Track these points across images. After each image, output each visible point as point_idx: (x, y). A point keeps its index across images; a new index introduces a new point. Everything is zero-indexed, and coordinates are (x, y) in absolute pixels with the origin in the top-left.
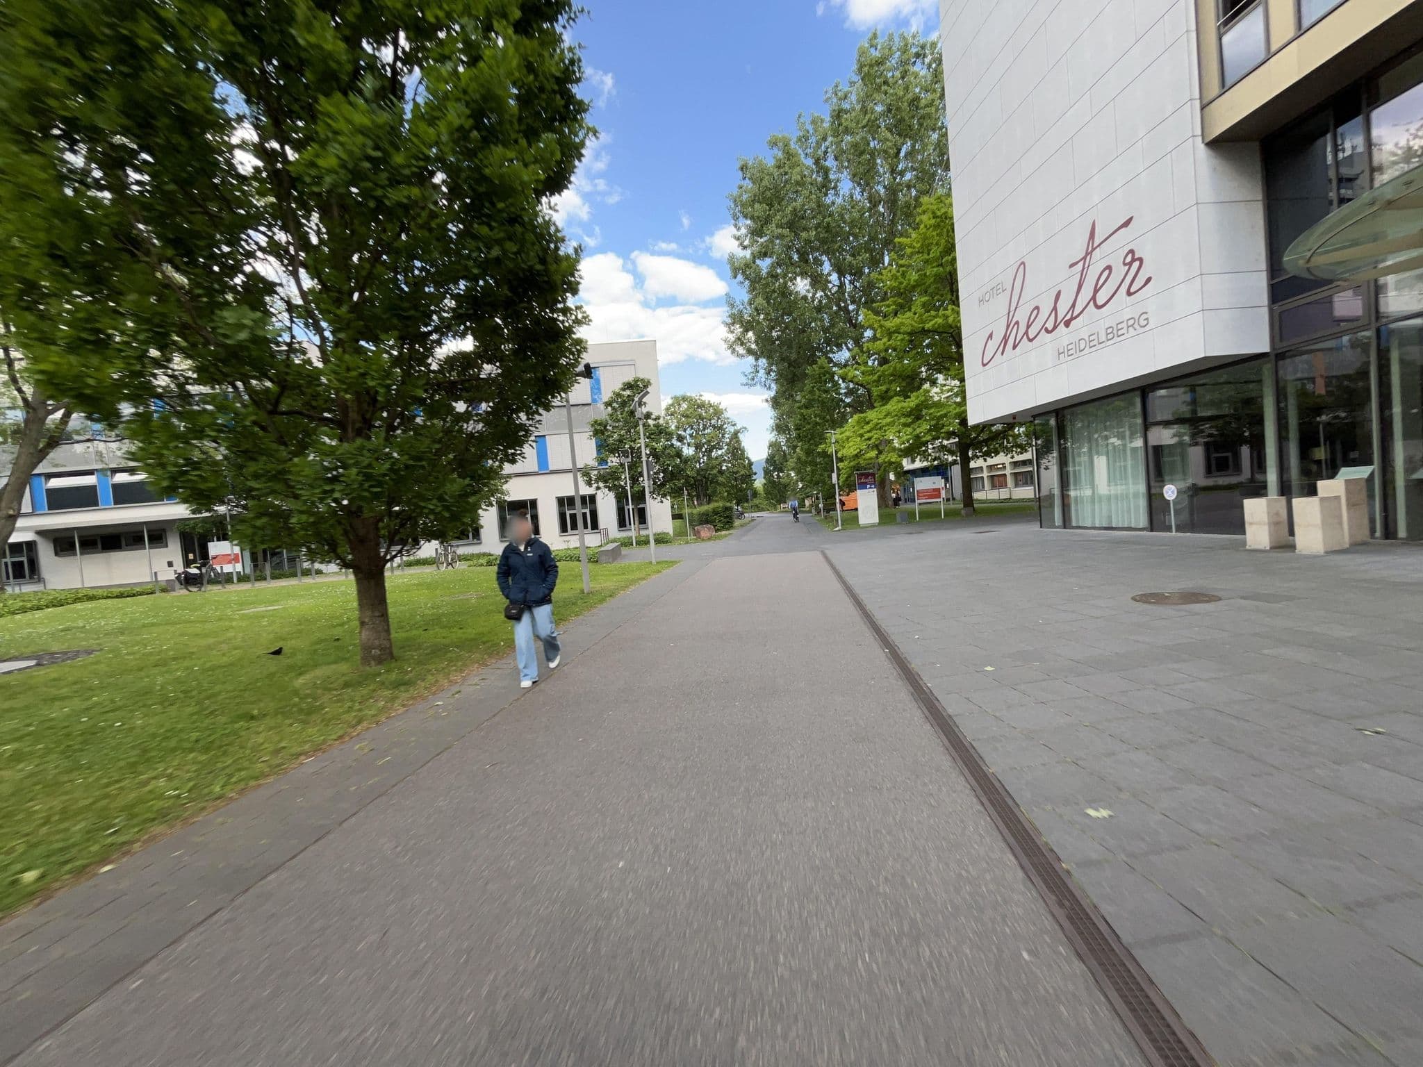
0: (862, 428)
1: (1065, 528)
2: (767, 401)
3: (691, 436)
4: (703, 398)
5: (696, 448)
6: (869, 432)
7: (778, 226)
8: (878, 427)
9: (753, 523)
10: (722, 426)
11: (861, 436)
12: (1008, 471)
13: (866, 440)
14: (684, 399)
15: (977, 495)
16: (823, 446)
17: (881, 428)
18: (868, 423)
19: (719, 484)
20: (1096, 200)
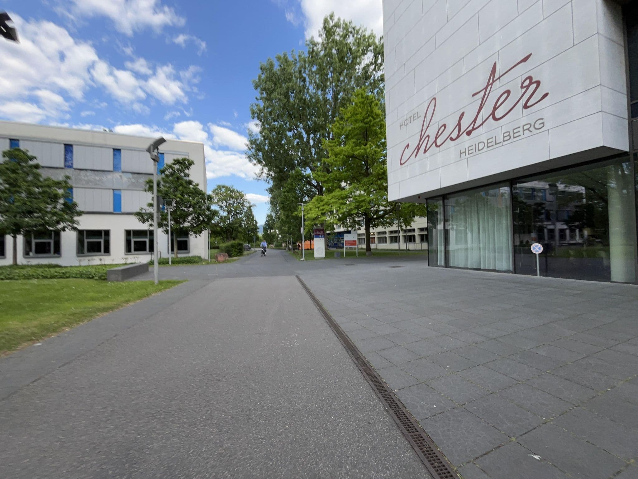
0: (320, 203)
1: (446, 267)
2: (267, 190)
3: (226, 206)
4: (234, 188)
5: (228, 212)
6: (323, 206)
7: (278, 94)
8: (327, 204)
9: (255, 253)
10: (243, 203)
11: (318, 208)
12: (387, 235)
13: (321, 210)
14: (224, 187)
15: (373, 246)
16: (296, 213)
17: (329, 205)
18: (322, 201)
19: (239, 232)
20: (498, 48)
